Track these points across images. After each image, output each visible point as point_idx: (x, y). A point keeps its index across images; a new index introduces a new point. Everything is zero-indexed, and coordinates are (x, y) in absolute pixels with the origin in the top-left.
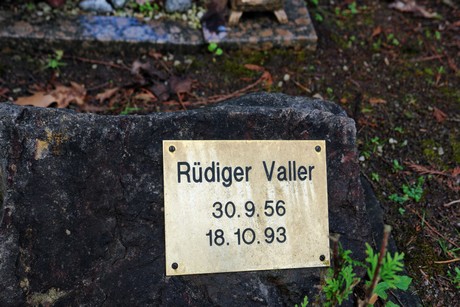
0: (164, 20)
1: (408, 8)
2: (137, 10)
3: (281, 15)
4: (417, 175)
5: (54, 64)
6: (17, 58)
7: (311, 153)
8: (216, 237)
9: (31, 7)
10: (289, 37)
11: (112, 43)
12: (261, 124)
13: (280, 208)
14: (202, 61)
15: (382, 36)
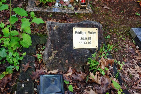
0: (68, 9)
1: (106, 8)
2: (63, 7)
3: (87, 8)
4: (109, 34)
5: (51, 16)
6: (45, 15)
7: (95, 30)
8: (81, 43)
9: (46, 7)
10: (88, 12)
11: (60, 13)
12: (88, 25)
13: (90, 39)
14: (74, 16)
15: (102, 12)
